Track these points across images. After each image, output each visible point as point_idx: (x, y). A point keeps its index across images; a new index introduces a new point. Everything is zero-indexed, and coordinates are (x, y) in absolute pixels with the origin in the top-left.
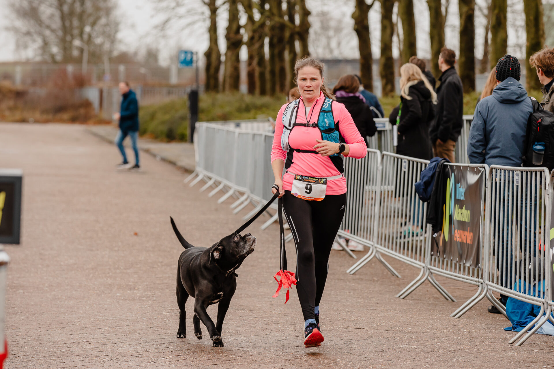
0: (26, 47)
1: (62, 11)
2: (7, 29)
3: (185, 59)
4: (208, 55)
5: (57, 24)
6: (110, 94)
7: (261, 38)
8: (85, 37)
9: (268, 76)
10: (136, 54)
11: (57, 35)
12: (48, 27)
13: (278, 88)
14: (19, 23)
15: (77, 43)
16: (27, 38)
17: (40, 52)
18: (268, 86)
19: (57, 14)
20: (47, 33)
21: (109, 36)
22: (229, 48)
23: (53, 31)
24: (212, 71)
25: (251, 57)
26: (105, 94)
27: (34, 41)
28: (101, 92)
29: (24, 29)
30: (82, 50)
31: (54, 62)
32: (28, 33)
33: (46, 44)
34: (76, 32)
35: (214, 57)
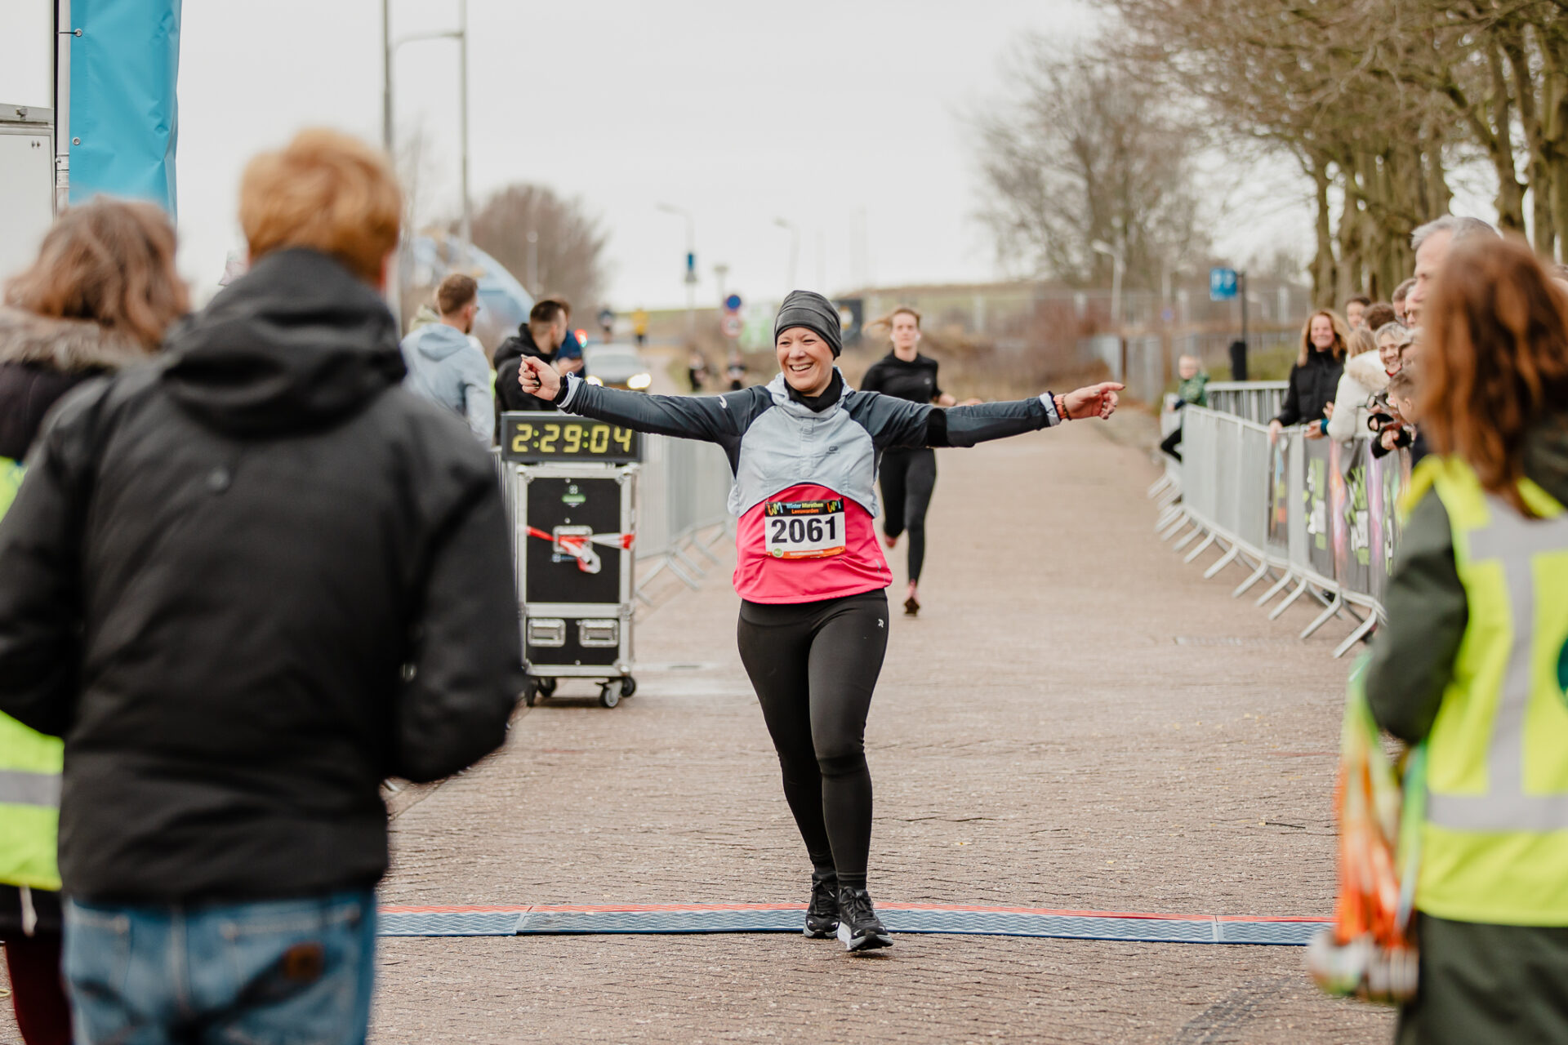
0: (1019, 254)
1: (1089, 178)
2: (980, 217)
3: (1222, 285)
5: (1077, 205)
6: (1140, 347)
8: (1134, 232)
11: (1079, 228)
12: (1062, 212)
14: (1004, 206)
15: (1099, 246)
16: (1022, 236)
17: (1046, 264)
19: (1081, 183)
20: (1058, 223)
22: (1345, 253)
23: (1071, 219)
26: (1131, 350)
27: (1036, 241)
28: (1124, 345)
29: (1015, 217)
32: (1023, 225)
33: (1056, 248)
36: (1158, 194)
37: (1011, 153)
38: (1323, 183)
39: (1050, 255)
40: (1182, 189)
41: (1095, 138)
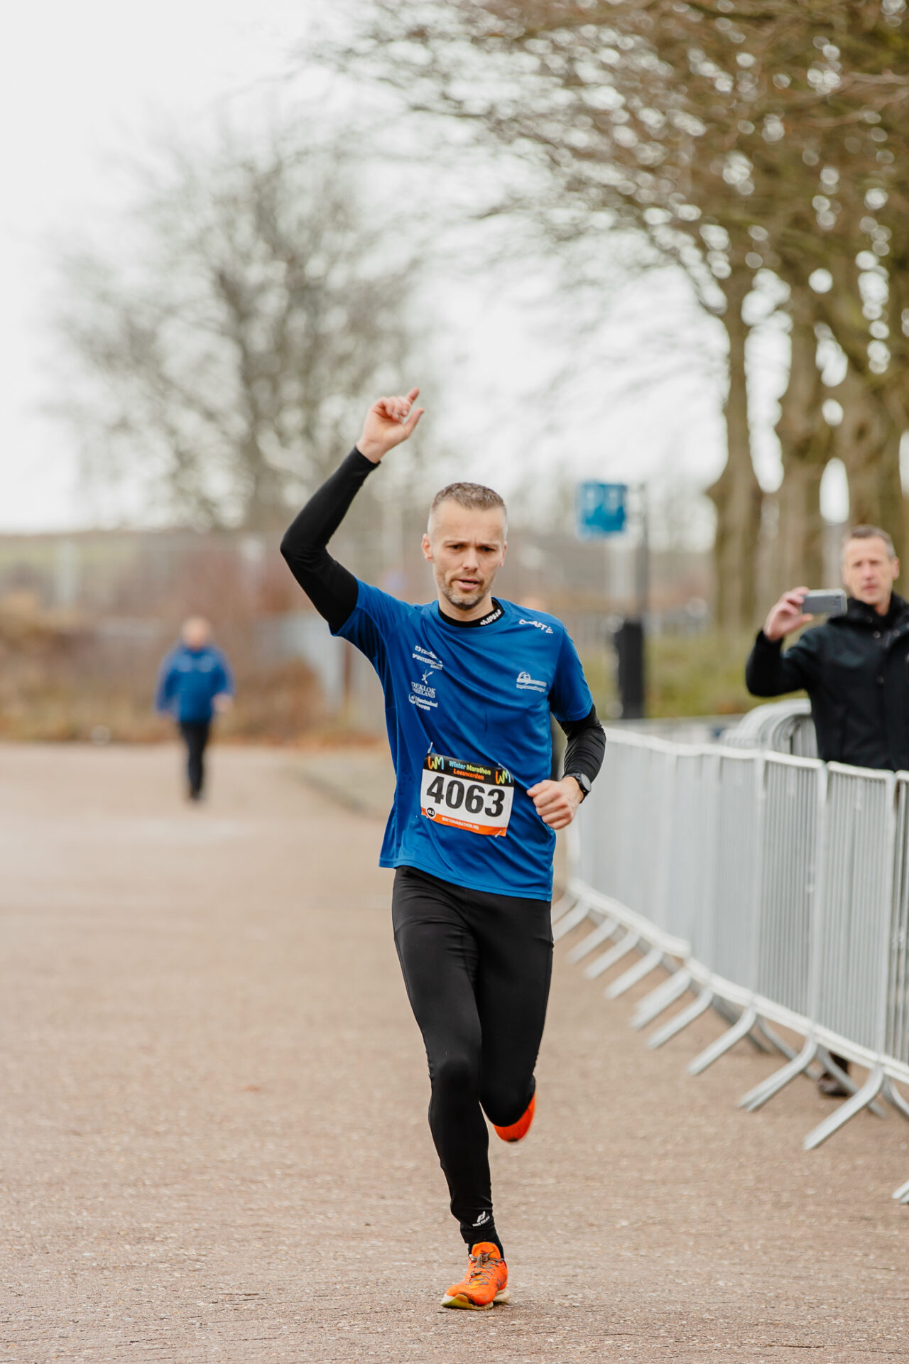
0: (116, 475)
1: (244, 347)
2: (49, 409)
3: (600, 508)
4: (719, 494)
5: (224, 389)
12: (190, 401)
16: (122, 444)
17: (165, 491)
19: (228, 355)
20: (189, 422)
23: (210, 415)
29: (110, 410)
31: (215, 528)
32: (123, 425)
33: (185, 460)
34: (292, 418)
36: (367, 372)
37: (104, 297)
38: (738, 330)
39: (174, 477)
40: (414, 364)
41: (254, 274)
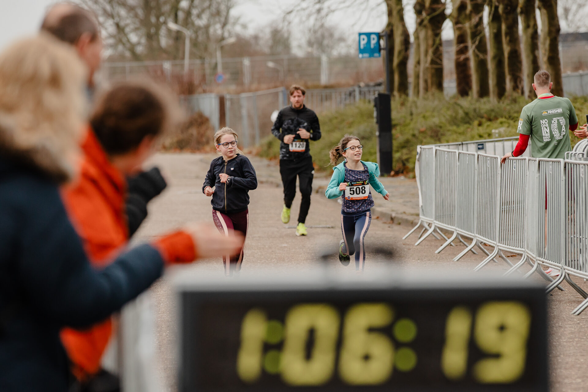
7: (478, 9)
8: (181, 15)
9: (491, 66)
10: (256, 38)
11: (136, 16)
13: (509, 85)
15: (173, 26)
18: (492, 82)
21: (218, 13)
22: (420, 24)
24: (396, 61)
25: (461, 39)
28: (222, 101)
30: (178, 37)
31: (136, 57)
34: (166, 8)
35: (398, 40)
